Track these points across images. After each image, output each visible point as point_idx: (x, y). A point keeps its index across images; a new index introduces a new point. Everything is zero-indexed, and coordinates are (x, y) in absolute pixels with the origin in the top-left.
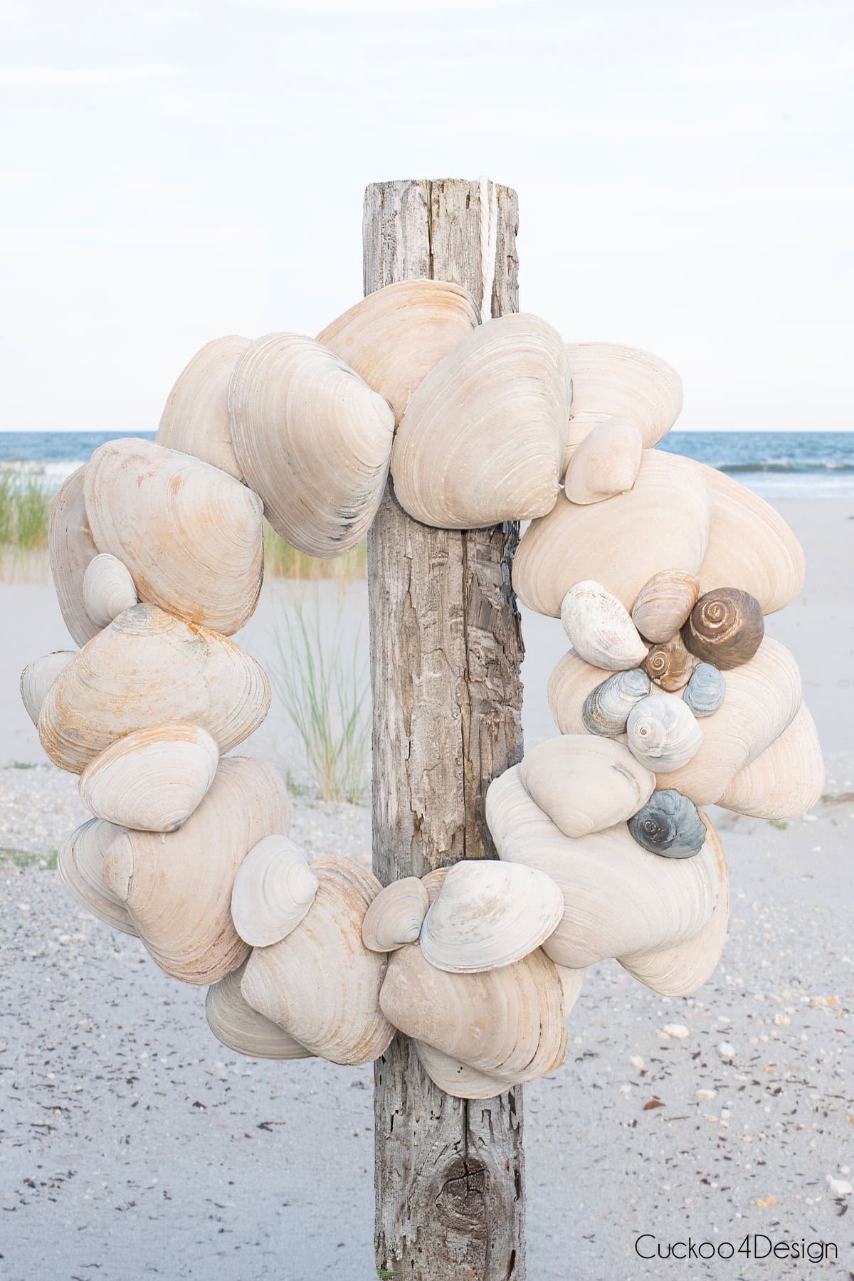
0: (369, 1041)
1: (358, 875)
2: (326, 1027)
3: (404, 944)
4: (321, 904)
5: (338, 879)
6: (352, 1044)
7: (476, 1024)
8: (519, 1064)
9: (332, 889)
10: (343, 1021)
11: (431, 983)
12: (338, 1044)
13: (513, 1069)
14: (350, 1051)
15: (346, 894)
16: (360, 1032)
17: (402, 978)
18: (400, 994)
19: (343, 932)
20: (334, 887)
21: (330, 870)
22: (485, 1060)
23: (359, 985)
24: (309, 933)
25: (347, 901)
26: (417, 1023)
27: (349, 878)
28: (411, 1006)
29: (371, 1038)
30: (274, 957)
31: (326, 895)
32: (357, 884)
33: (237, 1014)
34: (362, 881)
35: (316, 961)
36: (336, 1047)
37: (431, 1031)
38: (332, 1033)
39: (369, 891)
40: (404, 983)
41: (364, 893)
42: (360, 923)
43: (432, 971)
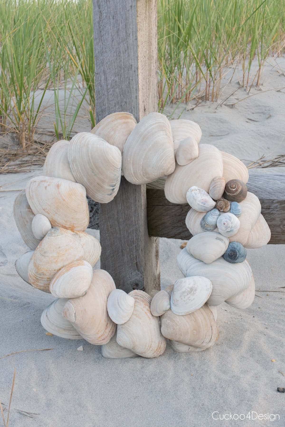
0: (160, 347)
1: (144, 296)
2: (147, 346)
3: (166, 311)
4: (137, 306)
5: (139, 297)
6: (155, 349)
7: (194, 330)
8: (207, 340)
9: (138, 301)
10: (152, 342)
11: (178, 320)
12: (151, 351)
13: (207, 342)
14: (155, 352)
15: (143, 301)
16: (157, 345)
17: (168, 321)
18: (169, 327)
19: (146, 313)
20: (139, 300)
21: (135, 295)
22: (199, 341)
23: (154, 329)
24: (136, 316)
25: (144, 303)
26: (177, 334)
27: (142, 296)
28: (174, 329)
29: (161, 346)
30: (127, 326)
31: (137, 303)
32: (145, 298)
33: (115, 352)
34: (146, 297)
35: (141, 324)
36: (151, 352)
37: (181, 335)
38: (150, 347)
39: (149, 299)
40: (170, 323)
41: (147, 300)
42: (149, 309)
43: (177, 317)
